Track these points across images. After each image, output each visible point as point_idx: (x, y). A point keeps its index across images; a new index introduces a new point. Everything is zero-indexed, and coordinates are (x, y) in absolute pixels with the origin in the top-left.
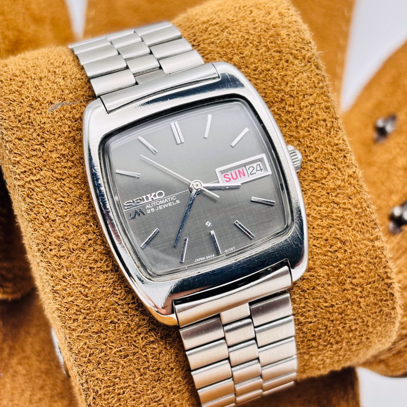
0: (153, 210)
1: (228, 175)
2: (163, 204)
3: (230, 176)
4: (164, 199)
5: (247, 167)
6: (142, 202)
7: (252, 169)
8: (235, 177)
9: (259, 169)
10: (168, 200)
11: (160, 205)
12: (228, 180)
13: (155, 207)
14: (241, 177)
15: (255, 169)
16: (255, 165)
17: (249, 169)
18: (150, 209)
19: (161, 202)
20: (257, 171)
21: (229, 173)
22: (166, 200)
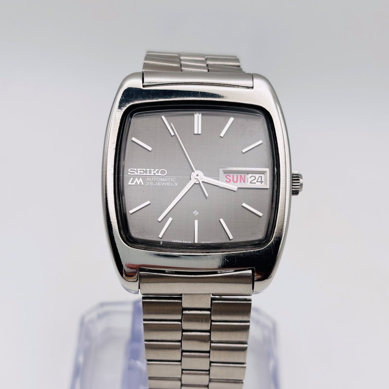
0: (152, 184)
1: (230, 176)
2: (163, 182)
3: (231, 178)
4: (165, 178)
5: (250, 175)
6: (145, 174)
7: (253, 178)
8: (235, 180)
9: (259, 180)
10: (168, 180)
11: (160, 181)
12: (228, 180)
13: (154, 182)
14: (241, 182)
15: (257, 179)
16: (257, 176)
17: (250, 178)
18: (150, 182)
19: (161, 179)
20: (257, 181)
21: (231, 175)
22: (166, 179)
